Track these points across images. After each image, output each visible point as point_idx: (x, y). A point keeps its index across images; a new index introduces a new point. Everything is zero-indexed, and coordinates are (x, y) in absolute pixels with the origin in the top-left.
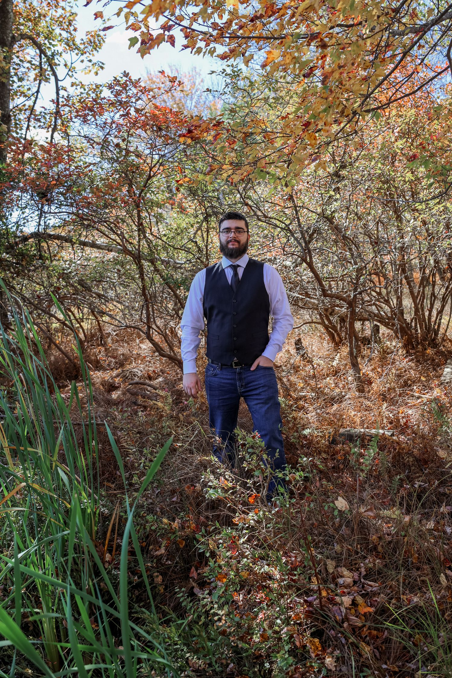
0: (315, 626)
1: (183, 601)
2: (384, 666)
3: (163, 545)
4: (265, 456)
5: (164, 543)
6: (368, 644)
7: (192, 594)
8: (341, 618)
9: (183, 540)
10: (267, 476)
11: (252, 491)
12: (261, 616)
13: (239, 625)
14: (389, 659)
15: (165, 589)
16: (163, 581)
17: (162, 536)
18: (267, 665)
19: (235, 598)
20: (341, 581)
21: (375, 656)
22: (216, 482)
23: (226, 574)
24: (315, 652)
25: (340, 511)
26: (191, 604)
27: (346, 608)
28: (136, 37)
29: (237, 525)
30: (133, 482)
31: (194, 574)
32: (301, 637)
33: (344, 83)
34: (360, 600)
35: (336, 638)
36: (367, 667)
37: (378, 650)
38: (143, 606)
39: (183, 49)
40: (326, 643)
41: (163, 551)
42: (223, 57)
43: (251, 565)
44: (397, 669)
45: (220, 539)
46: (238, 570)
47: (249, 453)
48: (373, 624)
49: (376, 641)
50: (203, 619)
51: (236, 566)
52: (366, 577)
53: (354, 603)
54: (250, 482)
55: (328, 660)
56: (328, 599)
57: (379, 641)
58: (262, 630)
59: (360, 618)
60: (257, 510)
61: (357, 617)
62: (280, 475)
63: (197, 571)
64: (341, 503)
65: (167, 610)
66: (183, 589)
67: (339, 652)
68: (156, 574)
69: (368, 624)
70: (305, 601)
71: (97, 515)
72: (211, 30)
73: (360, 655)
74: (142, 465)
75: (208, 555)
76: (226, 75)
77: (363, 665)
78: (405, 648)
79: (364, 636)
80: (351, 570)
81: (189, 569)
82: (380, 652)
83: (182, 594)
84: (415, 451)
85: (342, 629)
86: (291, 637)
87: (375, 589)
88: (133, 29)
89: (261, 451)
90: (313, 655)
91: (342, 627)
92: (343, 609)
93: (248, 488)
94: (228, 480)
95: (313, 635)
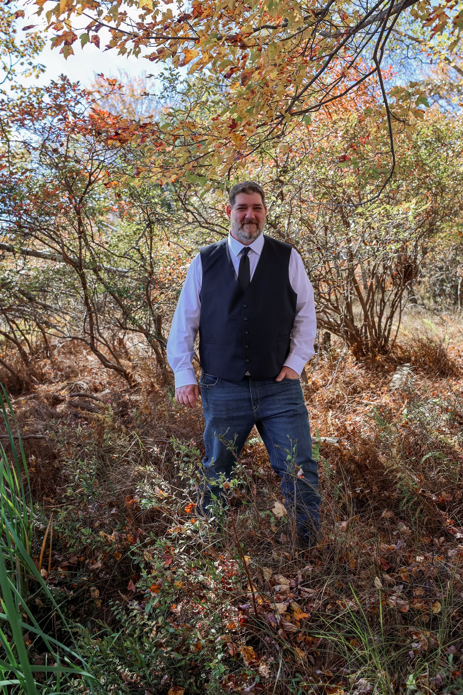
0: (249, 634)
1: (118, 614)
2: (319, 672)
3: (99, 558)
4: (200, 465)
5: (100, 556)
6: (303, 649)
8: (275, 625)
9: (120, 552)
10: (202, 485)
11: (188, 500)
13: (174, 636)
14: (324, 664)
15: (102, 604)
16: (100, 595)
17: (98, 548)
18: (203, 676)
19: (174, 610)
20: (277, 588)
21: (309, 661)
22: (151, 492)
23: (160, 585)
24: (248, 659)
25: (276, 518)
26: (125, 617)
27: (282, 615)
29: (171, 534)
30: (68, 494)
31: (132, 587)
32: (235, 645)
34: (295, 606)
35: (271, 646)
36: (301, 673)
37: (313, 655)
38: (80, 622)
39: (106, 50)
41: (99, 565)
42: (152, 58)
43: (186, 575)
44: (331, 674)
45: (155, 550)
46: (173, 580)
47: (184, 462)
48: (308, 630)
49: (311, 646)
50: (137, 631)
51: (171, 577)
52: (302, 583)
53: (289, 609)
54: (185, 491)
55: (263, 669)
56: (264, 606)
57: (314, 647)
58: (196, 640)
59: (295, 623)
60: (193, 520)
61: (291, 622)
62: (214, 483)
63: (135, 584)
64: (278, 510)
65: (101, 624)
66: (117, 602)
67: (272, 658)
68: (93, 588)
69: (303, 630)
70: (240, 609)
71: (31, 530)
73: (295, 662)
74: (77, 477)
75: (142, 566)
76: (164, 78)
77: (296, 671)
79: (299, 642)
80: (288, 577)
81: (127, 582)
82: (314, 658)
83: (115, 607)
84: (357, 457)
85: (276, 636)
86: (225, 645)
87: (311, 595)
88: (55, 28)
89: (196, 459)
90: (247, 663)
91: (276, 634)
92: (278, 617)
93: (184, 498)
94: (163, 490)
95: (248, 643)
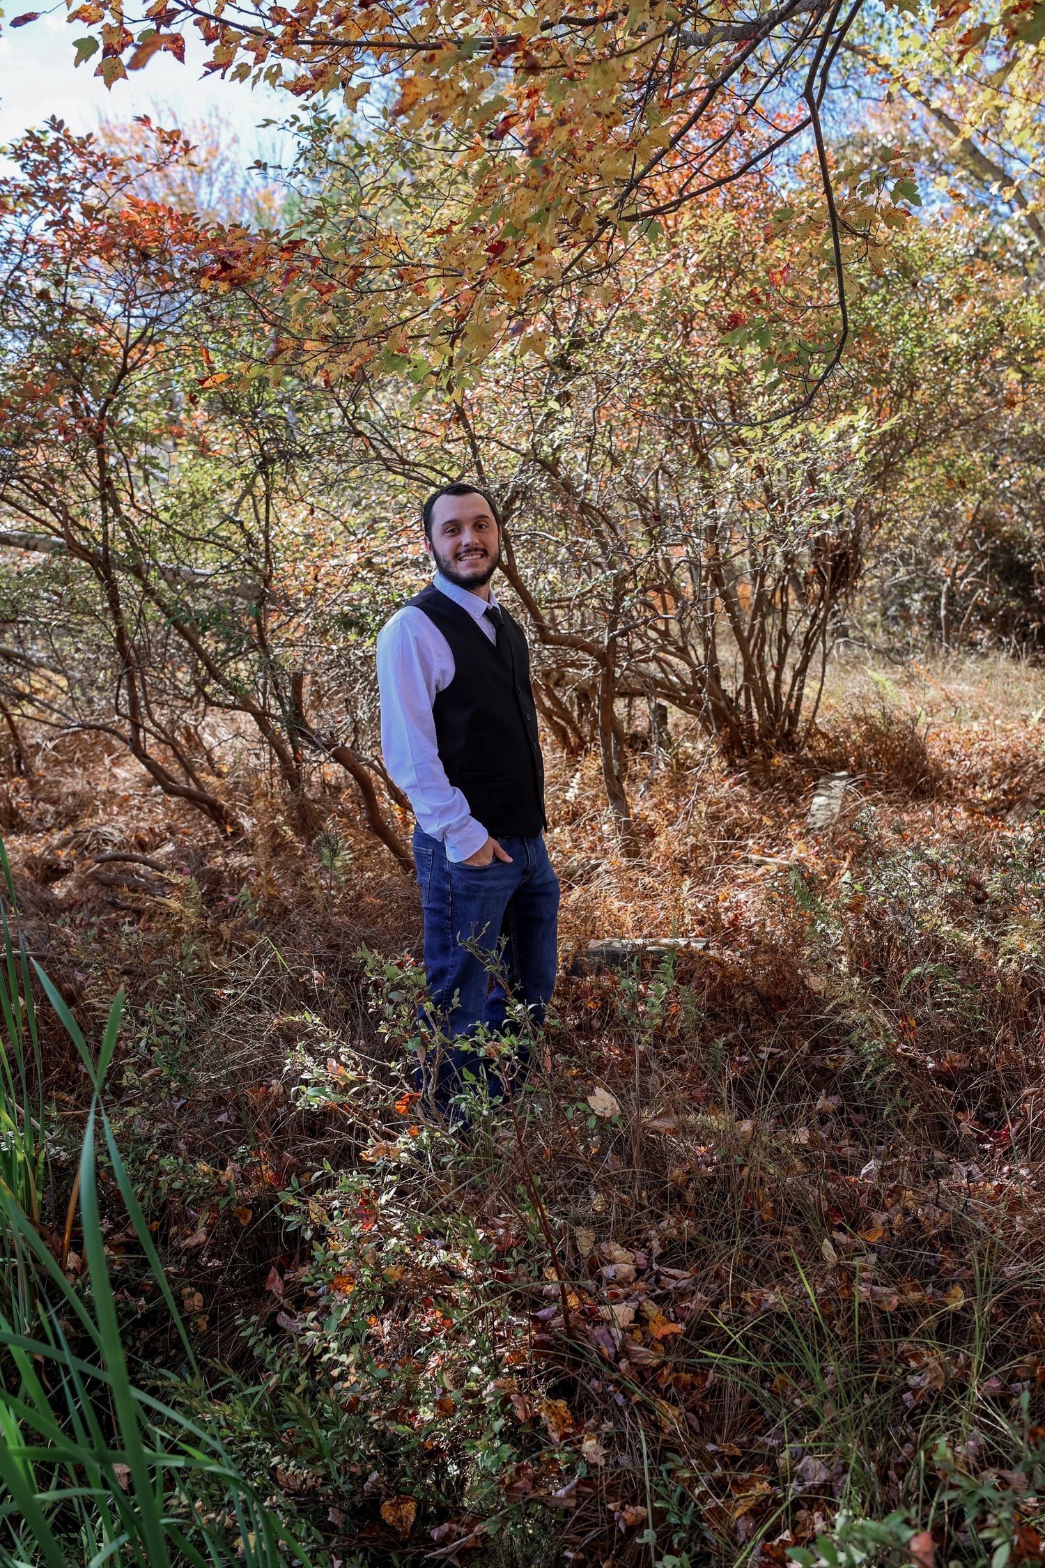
0: (556, 1373)
1: (254, 1346)
2: (711, 1447)
3: (201, 1223)
4: (428, 1007)
5: (204, 1217)
6: (674, 1402)
7: (273, 1328)
8: (612, 1350)
9: (248, 1207)
10: (433, 1051)
11: (402, 1086)
12: (433, 1362)
13: (386, 1387)
14: (719, 1431)
15: (211, 1323)
16: (205, 1304)
17: (197, 1203)
18: (453, 1469)
19: (373, 1330)
20: (608, 1271)
21: (691, 1427)
22: (318, 1071)
23: (352, 1275)
24: (558, 1428)
25: (599, 1119)
26: (274, 1350)
27: (623, 1329)
28: (91, 38)
29: (373, 1164)
30: (124, 1082)
31: (276, 1286)
32: (527, 1398)
33: (580, 153)
34: (651, 1308)
35: (605, 1397)
36: (675, 1451)
37: (696, 1413)
38: (162, 1365)
39: (206, 74)
40: (581, 1410)
41: (201, 1236)
42: (298, 88)
43: (407, 1250)
44: (738, 1452)
45: (334, 1198)
46: (378, 1264)
47: (391, 1001)
48: (682, 1359)
49: (690, 1394)
50: (302, 1378)
51: (374, 1257)
52: (661, 1259)
53: (640, 1318)
54: (395, 1067)
55: (589, 1445)
56: (583, 1312)
57: (697, 1395)
58: (439, 1392)
59: (654, 1348)
60: (414, 1129)
61: (646, 1346)
62: (465, 1046)
63: (282, 1276)
64: (602, 1101)
65: (220, 1368)
66: (254, 1318)
67: (611, 1424)
68: (187, 1290)
69: (672, 1359)
71: (41, 1166)
72: (269, 24)
73: (659, 1429)
74: (143, 1044)
75: (308, 1235)
76: (301, 129)
77: (664, 1449)
78: (753, 1404)
79: (664, 1387)
80: (628, 1246)
81: (264, 1273)
82: (700, 1419)
83: (250, 1330)
84: (760, 978)
85: (615, 1376)
86: (506, 1400)
87: (683, 1283)
88: (84, 19)
89: (420, 995)
90: (555, 1436)
91: (615, 1370)
92: (616, 1332)
93: (394, 1081)
94: (346, 1066)
95: (553, 1393)
